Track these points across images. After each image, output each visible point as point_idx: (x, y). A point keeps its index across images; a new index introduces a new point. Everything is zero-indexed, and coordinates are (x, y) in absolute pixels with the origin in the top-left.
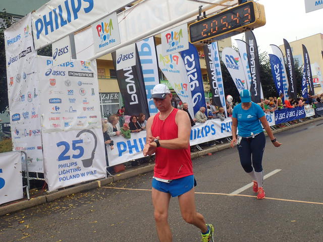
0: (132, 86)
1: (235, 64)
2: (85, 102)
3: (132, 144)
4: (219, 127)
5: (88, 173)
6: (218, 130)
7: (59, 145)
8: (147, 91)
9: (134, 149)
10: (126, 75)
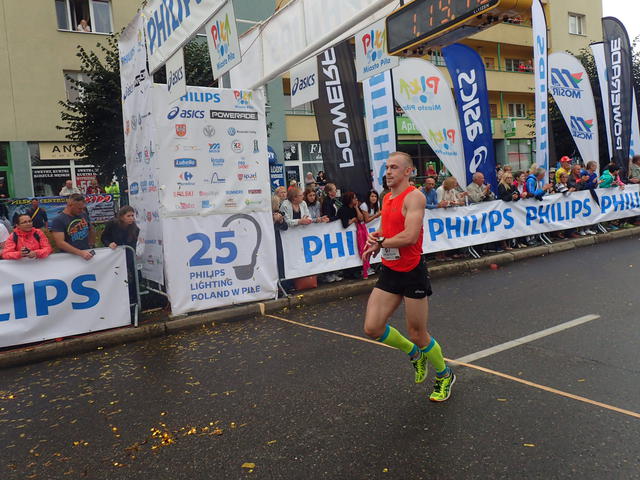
1: (572, 87)
2: (242, 165)
3: (333, 240)
4: (523, 212)
5: (244, 290)
6: (520, 221)
7: (191, 238)
9: (335, 251)
10: (334, 111)
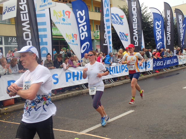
0: (28, 34)
1: (119, 20)
8: (40, 39)
10: (24, 24)
